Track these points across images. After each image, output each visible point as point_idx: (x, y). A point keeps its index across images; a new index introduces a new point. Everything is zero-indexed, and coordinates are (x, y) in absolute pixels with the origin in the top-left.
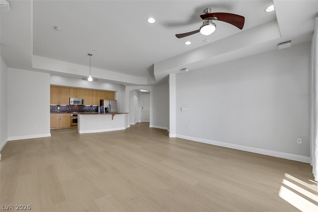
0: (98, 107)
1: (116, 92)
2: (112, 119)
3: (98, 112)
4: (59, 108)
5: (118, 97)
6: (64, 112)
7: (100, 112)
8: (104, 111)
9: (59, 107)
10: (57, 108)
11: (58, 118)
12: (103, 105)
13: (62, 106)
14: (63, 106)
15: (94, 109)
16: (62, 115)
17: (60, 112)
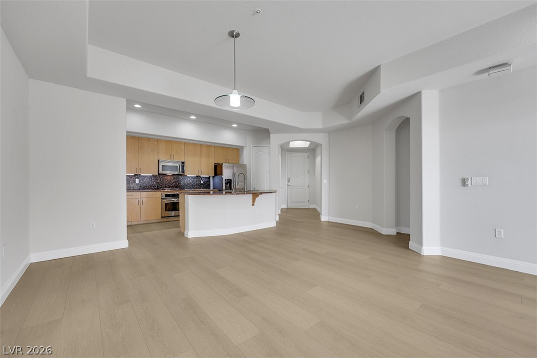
0: (209, 177)
1: (242, 147)
2: (253, 205)
3: (210, 188)
4: (137, 181)
5: (247, 157)
6: (148, 189)
7: (213, 188)
8: (224, 188)
9: (138, 178)
10: (135, 182)
11: (137, 200)
12: (221, 174)
13: (144, 176)
14: (146, 176)
15: (202, 182)
16: (144, 194)
17: (140, 189)
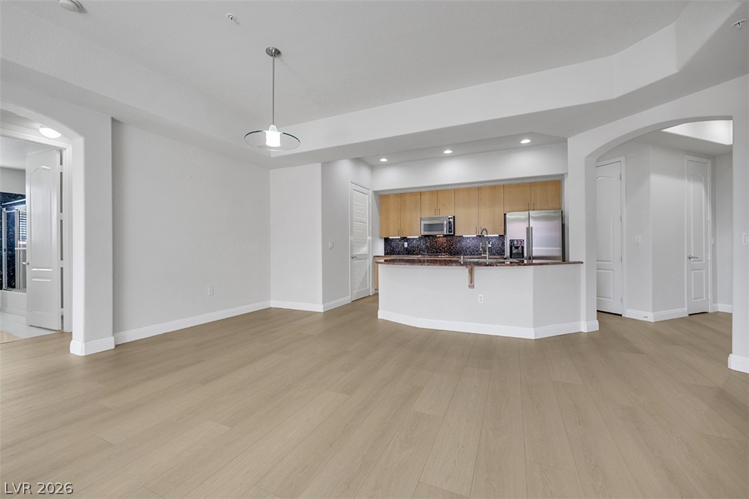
0: (502, 237)
2: (471, 286)
4: (406, 245)
8: (509, 254)
9: (407, 241)
10: (403, 245)
14: (413, 239)
15: (489, 245)
